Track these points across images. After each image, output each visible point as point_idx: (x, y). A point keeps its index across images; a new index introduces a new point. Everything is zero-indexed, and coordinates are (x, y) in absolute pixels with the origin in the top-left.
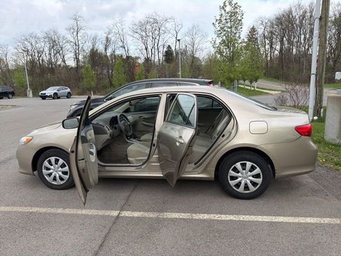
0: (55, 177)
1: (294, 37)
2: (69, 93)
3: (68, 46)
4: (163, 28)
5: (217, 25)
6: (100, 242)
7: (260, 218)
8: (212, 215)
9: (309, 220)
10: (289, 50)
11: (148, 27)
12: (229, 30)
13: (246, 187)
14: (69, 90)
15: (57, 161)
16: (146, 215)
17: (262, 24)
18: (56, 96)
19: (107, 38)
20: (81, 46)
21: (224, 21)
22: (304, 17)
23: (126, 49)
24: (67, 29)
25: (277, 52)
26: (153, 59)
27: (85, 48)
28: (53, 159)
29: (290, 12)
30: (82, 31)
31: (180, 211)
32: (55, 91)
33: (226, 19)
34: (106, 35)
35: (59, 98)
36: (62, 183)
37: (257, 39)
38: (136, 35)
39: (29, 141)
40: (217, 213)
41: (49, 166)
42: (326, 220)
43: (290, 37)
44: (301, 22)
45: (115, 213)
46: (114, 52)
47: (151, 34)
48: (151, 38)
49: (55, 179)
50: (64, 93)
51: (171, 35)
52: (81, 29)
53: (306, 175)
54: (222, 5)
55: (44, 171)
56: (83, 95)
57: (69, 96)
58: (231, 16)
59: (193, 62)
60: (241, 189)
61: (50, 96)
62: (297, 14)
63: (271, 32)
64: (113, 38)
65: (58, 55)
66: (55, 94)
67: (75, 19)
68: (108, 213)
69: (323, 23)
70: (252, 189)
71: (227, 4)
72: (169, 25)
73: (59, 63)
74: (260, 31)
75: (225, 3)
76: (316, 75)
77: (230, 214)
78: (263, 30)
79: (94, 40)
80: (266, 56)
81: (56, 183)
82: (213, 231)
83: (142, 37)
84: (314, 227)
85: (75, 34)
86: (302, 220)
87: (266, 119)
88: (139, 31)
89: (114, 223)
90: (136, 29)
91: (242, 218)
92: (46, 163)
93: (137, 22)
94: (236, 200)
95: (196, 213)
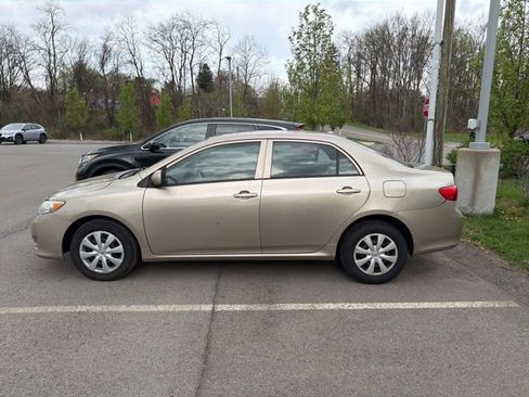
0: (100, 261)
1: (391, 64)
2: (43, 134)
3: (36, 56)
4: (199, 37)
5: (295, 41)
6: (203, 344)
7: (400, 306)
8: (340, 305)
9: (458, 305)
10: (384, 82)
11: (175, 33)
12: (313, 49)
13: (377, 268)
14: (42, 130)
15: (104, 237)
16: (252, 307)
17: (346, 41)
18: (19, 139)
19: (105, 46)
20: (59, 57)
21: (305, 36)
22: (404, 36)
23: (138, 65)
24: (33, 26)
25: (365, 85)
26: (182, 84)
27: (67, 61)
28: (98, 235)
29: (386, 26)
30: (62, 32)
31: (294, 301)
32: (20, 131)
33: (307, 33)
34: (102, 42)
35: (24, 143)
36: (111, 270)
37: (338, 63)
38: (155, 45)
39: (57, 208)
40: (346, 302)
41: (92, 245)
42: (478, 304)
43: (384, 62)
44: (400, 43)
45: (208, 308)
46: (117, 69)
47: (179, 45)
48: (180, 51)
49: (100, 265)
50: (35, 134)
51: (212, 50)
52: (59, 28)
53: (439, 253)
54: (303, 11)
55: (83, 254)
56: (64, 138)
57: (42, 139)
58: (315, 29)
59: (245, 93)
60: (370, 271)
61: (9, 139)
62: (395, 31)
63: (359, 55)
64: (115, 48)
65: (17, 69)
66: (19, 135)
67: (49, 11)
68: (197, 308)
69: (445, 51)
70: (384, 269)
71: (310, 10)
72: (209, 33)
73: (18, 83)
74: (344, 51)
75: (307, 8)
76: (435, 121)
77: (362, 302)
78: (347, 51)
79: (83, 47)
80: (351, 89)
81: (101, 271)
82: (348, 322)
83: (164, 48)
84: (466, 312)
85: (48, 35)
86: (450, 305)
87: (403, 179)
88: (160, 39)
89: (212, 320)
90: (155, 36)
91: (378, 306)
92: (86, 241)
93: (156, 24)
94: (364, 286)
95: (317, 303)
